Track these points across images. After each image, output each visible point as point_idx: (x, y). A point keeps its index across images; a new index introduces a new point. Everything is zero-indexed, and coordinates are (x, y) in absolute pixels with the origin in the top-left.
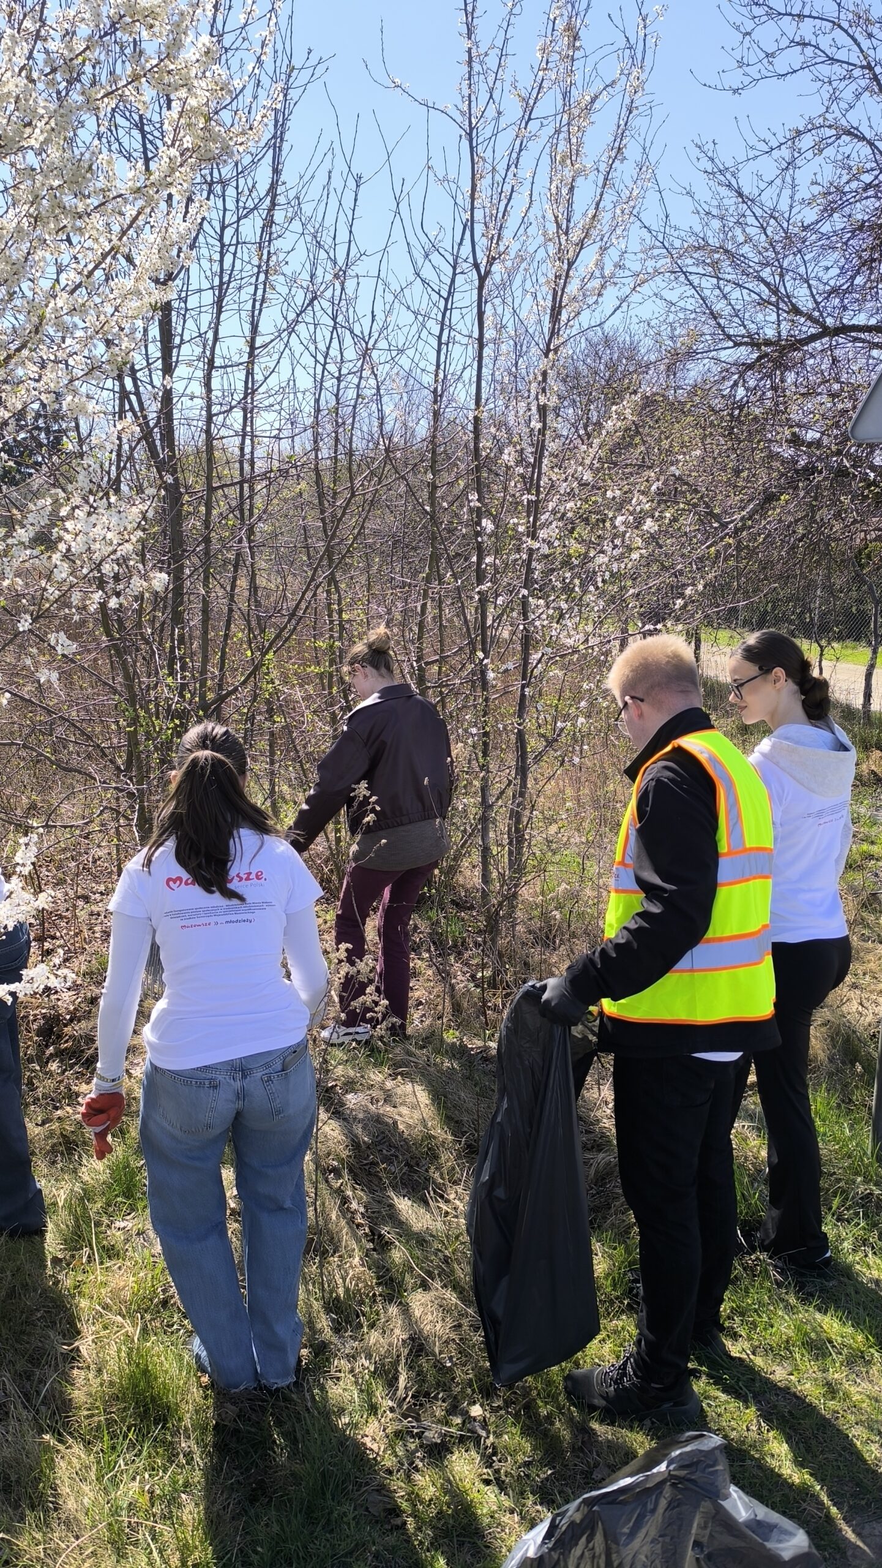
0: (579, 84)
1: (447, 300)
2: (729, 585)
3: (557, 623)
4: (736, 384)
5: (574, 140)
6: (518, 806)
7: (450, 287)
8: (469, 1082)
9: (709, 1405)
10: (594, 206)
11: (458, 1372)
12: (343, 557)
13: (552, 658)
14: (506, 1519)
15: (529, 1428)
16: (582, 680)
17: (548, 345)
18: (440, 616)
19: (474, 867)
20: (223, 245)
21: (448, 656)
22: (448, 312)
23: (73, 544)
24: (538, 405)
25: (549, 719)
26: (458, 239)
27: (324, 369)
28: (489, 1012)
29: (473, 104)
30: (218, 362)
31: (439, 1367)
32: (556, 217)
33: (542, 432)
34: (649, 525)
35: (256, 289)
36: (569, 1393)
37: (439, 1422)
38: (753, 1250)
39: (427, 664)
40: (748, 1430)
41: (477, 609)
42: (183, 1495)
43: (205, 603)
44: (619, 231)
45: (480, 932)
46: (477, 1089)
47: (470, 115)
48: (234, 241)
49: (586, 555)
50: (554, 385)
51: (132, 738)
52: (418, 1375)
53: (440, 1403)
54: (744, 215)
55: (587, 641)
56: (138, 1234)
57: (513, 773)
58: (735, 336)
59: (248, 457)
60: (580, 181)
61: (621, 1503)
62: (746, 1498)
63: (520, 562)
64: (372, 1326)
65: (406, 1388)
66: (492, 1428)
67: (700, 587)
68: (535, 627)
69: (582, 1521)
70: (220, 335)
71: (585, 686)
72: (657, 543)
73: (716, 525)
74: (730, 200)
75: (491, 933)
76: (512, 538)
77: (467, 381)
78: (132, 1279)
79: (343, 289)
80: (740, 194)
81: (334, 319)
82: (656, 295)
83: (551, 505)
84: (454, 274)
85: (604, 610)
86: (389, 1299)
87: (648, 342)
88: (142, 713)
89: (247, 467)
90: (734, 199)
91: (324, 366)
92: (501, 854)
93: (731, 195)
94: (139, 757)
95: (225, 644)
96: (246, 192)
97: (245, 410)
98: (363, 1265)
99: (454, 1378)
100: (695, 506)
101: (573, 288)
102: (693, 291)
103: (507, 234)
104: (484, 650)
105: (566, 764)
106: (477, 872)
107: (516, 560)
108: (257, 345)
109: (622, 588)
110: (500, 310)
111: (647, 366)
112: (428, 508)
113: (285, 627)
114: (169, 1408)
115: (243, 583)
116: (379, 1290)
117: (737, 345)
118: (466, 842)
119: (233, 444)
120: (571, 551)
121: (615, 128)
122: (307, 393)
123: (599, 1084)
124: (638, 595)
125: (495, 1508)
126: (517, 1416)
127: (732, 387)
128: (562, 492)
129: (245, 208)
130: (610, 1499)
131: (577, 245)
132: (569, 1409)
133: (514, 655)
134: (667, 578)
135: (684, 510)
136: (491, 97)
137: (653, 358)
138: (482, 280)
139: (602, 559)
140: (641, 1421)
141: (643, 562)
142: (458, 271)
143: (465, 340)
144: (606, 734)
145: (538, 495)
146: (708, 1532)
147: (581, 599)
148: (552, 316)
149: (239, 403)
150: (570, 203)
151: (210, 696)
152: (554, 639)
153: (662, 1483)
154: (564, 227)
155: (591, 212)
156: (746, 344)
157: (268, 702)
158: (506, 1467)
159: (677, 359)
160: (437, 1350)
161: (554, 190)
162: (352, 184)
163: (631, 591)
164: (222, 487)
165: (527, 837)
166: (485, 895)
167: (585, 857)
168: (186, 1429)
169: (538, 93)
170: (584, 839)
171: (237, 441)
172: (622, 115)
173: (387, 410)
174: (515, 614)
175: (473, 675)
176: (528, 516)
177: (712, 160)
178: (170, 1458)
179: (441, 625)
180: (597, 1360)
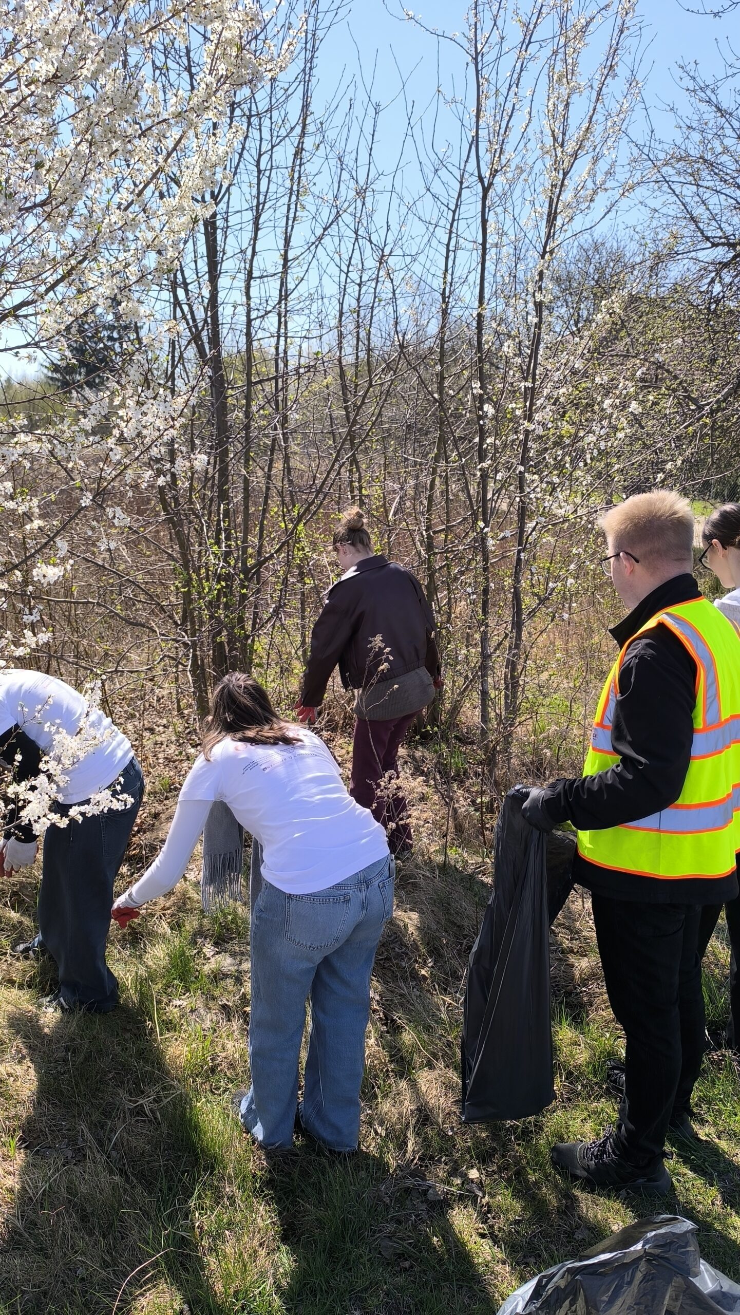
0: (575, 10)
1: (454, 212)
2: (704, 461)
3: (550, 495)
4: (713, 281)
5: (570, 61)
6: (514, 657)
7: (457, 200)
8: (469, 893)
9: (679, 1181)
10: (587, 120)
11: (458, 1140)
12: (363, 441)
13: (544, 527)
14: (499, 1268)
15: (519, 1191)
16: (572, 546)
17: (545, 247)
18: (447, 491)
19: (475, 708)
20: (259, 171)
21: (454, 526)
22: (455, 223)
23: (125, 430)
24: (535, 302)
25: (542, 580)
26: (464, 158)
27: (347, 276)
28: (487, 833)
29: (479, 31)
30: (256, 274)
31: (442, 1134)
32: (553, 132)
33: (538, 326)
34: (634, 407)
35: (289, 209)
36: (555, 1163)
37: (442, 1181)
38: (719, 1046)
39: (435, 532)
40: (713, 1204)
41: (479, 484)
42: (227, 1232)
43: (246, 481)
44: (609, 143)
45: (480, 763)
46: (477, 899)
47: (476, 41)
48: (269, 167)
49: (576, 435)
50: (548, 284)
51: (187, 597)
52: (424, 1141)
53: (443, 1165)
54: (723, 128)
55: (576, 511)
56: (192, 1011)
57: (510, 627)
58: (713, 238)
59: (282, 355)
60: (575, 98)
61: (600, 1274)
62: (712, 1271)
63: (517, 442)
64: (385, 1096)
65: (413, 1151)
66: (487, 1190)
67: (679, 462)
68: (531, 499)
69: (566, 1287)
70: (257, 250)
71: (574, 551)
72: (640, 425)
73: (693, 407)
74: (710, 115)
75: (489, 765)
76: (511, 420)
77: (472, 283)
78: (186, 1049)
79: (364, 204)
80: (719, 110)
81: (356, 233)
82: (641, 203)
83: (546, 392)
84: (461, 189)
85: (591, 484)
86: (401, 1075)
87: (633, 247)
88: (194, 576)
89: (281, 365)
90: (714, 114)
91: (347, 274)
92: (498, 695)
93: (710, 110)
94: (192, 613)
95: (264, 518)
96: (280, 122)
97: (279, 315)
98: (378, 1045)
99: (455, 1145)
100: (674, 391)
101: (567, 196)
102: (675, 198)
103: (509, 148)
104: (485, 521)
105: (557, 619)
106: (478, 712)
107: (514, 441)
108: (290, 257)
109: (608, 465)
110: (501, 217)
111: (633, 267)
112: (436, 396)
113: (313, 502)
114: (216, 1158)
115: (279, 465)
116: (391, 1067)
117: (715, 245)
118: (468, 686)
119: (269, 346)
120: (563, 432)
121: (608, 48)
122: (333, 299)
123: (583, 898)
124: (622, 471)
125: (489, 1258)
126: (509, 1180)
127: (709, 284)
128: (556, 379)
129: (278, 137)
130: (591, 1270)
131: (571, 156)
132: (554, 1177)
133: (511, 523)
134: (648, 455)
135: (664, 394)
136: (495, 24)
137: (638, 260)
138: (486, 191)
139: (591, 438)
140: (618, 1190)
141: (627, 441)
142: (464, 186)
143: (470, 246)
144: (593, 593)
145: (534, 382)
146: (679, 1304)
147: (571, 475)
148: (548, 221)
149: (274, 308)
150: (565, 118)
151: (251, 562)
152: (547, 510)
153: (639, 1259)
154: (560, 140)
155: (586, 124)
156: (723, 244)
157: (300, 567)
158: (500, 1223)
159: (660, 260)
160: (440, 1120)
161: (551, 107)
162: (371, 112)
163: (617, 467)
164: (260, 382)
165: (521, 683)
166: (484, 733)
167: (573, 700)
168: (230, 1177)
169: (538, 18)
170: (571, 685)
171: (273, 341)
172: (615, 35)
173: (401, 311)
174: (512, 488)
175: (476, 542)
176: (525, 401)
177: (694, 79)
178: (216, 1200)
179: (448, 498)
180: (579, 1136)
